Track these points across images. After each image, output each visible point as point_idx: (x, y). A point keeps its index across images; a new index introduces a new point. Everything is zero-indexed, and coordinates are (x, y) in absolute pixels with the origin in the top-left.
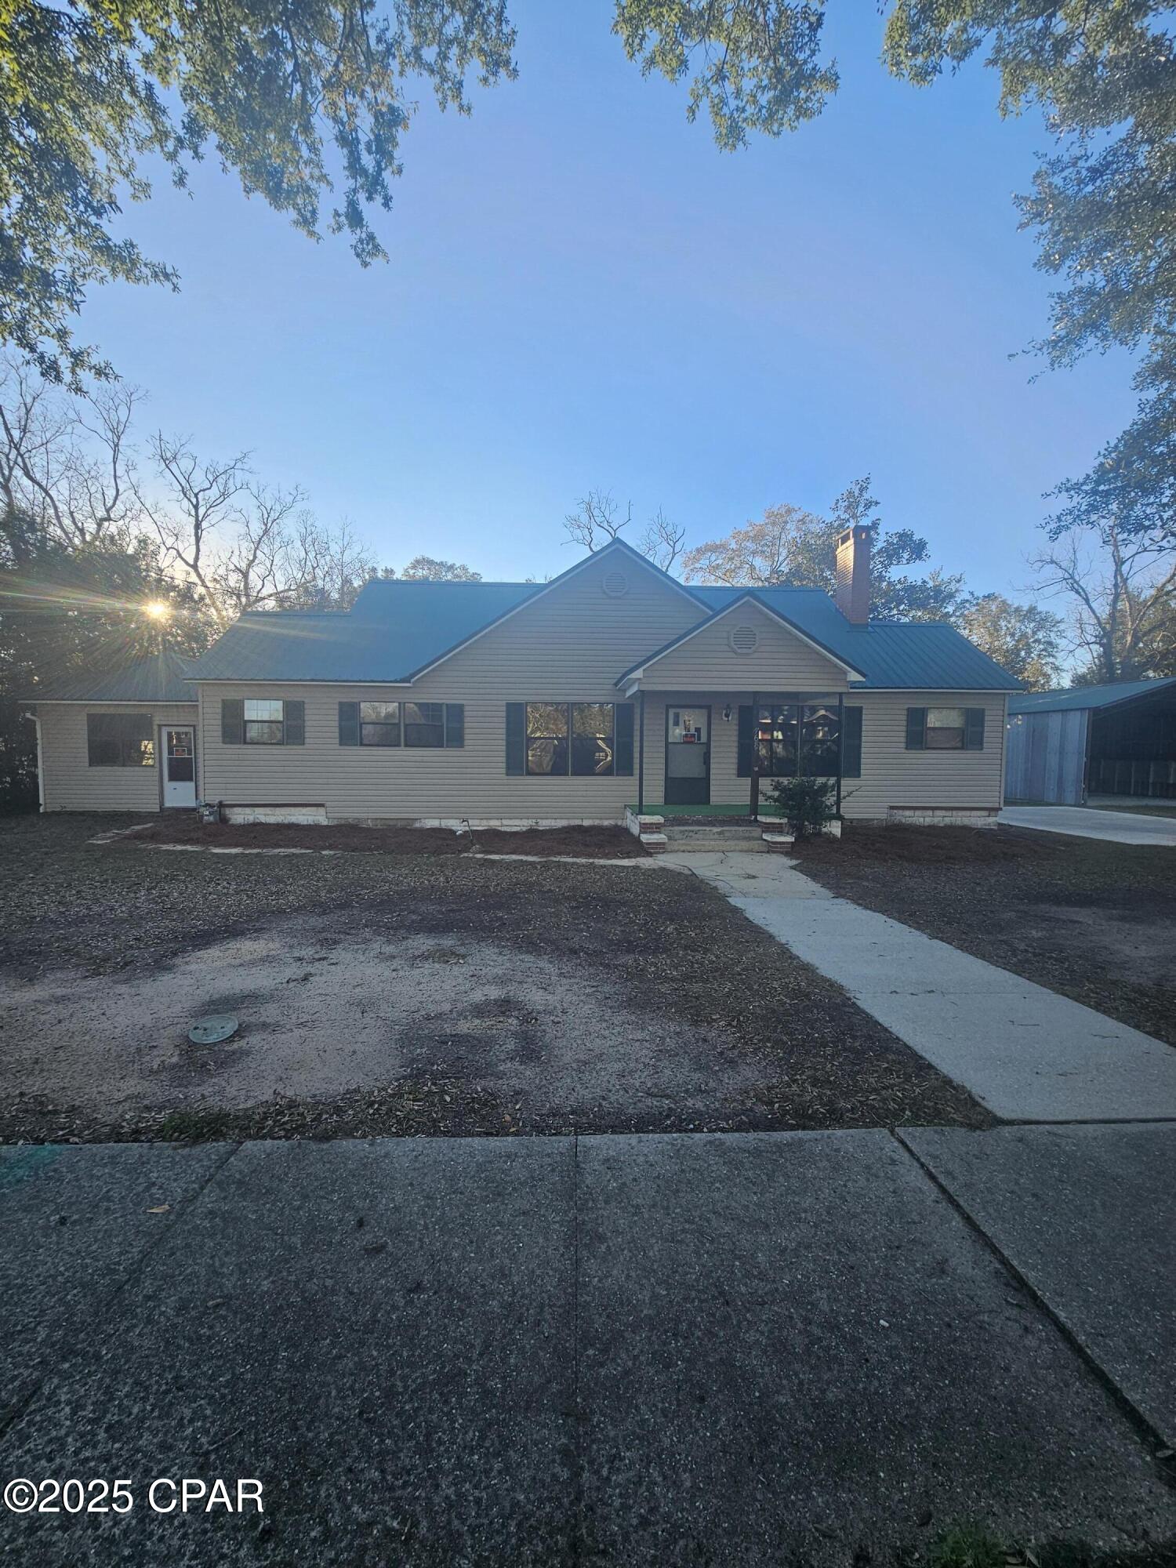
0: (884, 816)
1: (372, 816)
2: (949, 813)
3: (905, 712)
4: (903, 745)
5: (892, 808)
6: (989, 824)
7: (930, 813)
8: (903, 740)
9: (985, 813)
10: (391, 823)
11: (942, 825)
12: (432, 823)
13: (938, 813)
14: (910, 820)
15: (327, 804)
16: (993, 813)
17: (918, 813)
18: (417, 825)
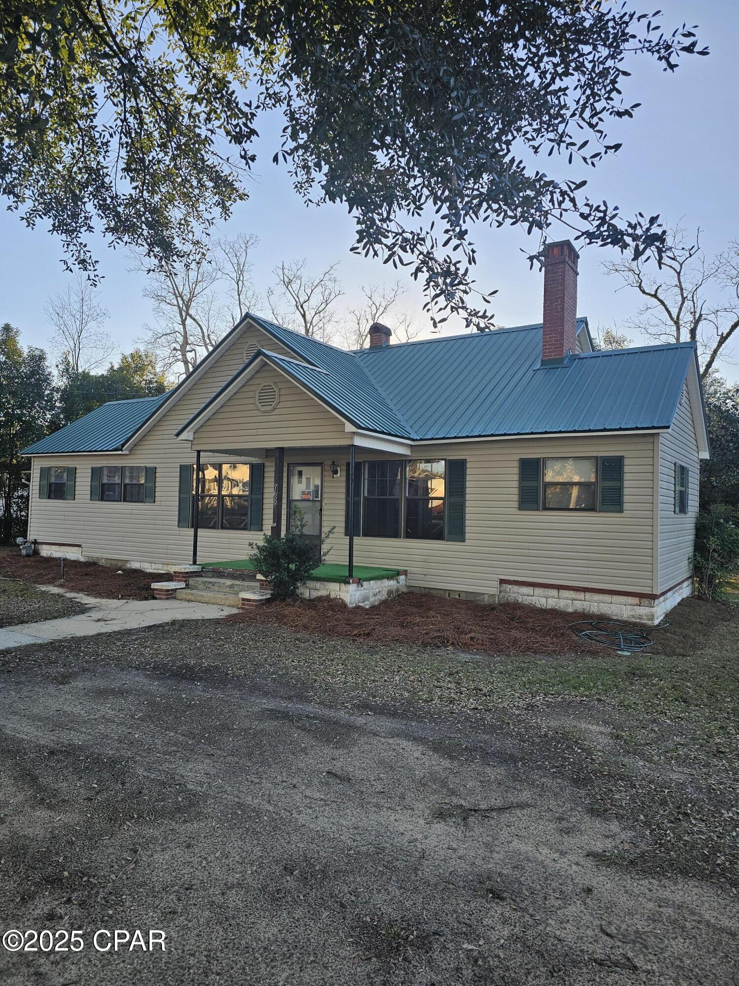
0: (494, 591)
1: (105, 556)
2: (581, 596)
3: (516, 464)
4: (516, 504)
5: (502, 582)
6: (640, 617)
7: (554, 592)
8: (516, 498)
9: (636, 600)
10: (114, 563)
11: (570, 610)
12: (135, 565)
13: (565, 593)
14: (527, 600)
15: (83, 545)
16: (645, 601)
17: (538, 591)
18: (128, 566)
